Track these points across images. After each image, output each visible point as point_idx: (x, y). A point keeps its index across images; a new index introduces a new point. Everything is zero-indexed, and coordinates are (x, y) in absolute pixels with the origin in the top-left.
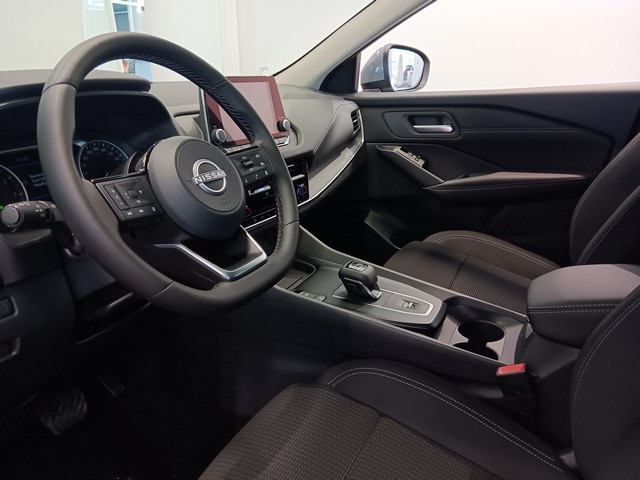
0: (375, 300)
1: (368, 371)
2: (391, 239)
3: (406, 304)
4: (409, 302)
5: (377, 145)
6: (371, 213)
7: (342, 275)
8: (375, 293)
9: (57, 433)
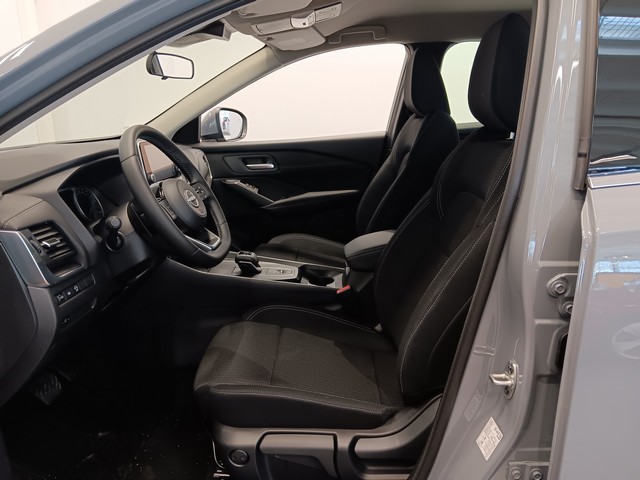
0: (261, 271)
3: (279, 272)
5: (222, 180)
8: (259, 269)
9: (48, 403)
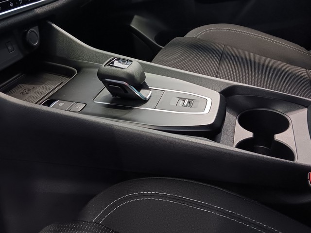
0: (144, 101)
1: (143, 196)
2: (156, 40)
3: (181, 102)
4: (184, 100)
6: (136, 17)
7: (102, 76)
8: (144, 93)
